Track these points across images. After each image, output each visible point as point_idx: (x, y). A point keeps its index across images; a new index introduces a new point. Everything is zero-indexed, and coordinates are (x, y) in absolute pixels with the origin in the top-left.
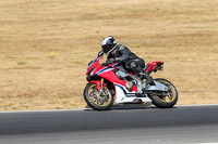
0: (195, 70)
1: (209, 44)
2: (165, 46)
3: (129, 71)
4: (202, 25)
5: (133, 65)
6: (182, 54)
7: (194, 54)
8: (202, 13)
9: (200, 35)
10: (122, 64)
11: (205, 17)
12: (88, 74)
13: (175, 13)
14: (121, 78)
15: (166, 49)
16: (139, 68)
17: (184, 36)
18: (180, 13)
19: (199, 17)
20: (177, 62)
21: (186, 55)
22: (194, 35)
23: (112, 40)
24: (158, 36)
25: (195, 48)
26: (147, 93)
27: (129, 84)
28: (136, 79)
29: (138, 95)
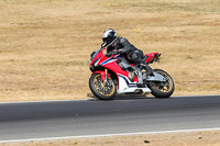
3: (130, 62)
10: (124, 55)
12: (93, 64)
16: (140, 59)
23: (113, 33)
26: (147, 83)
27: (131, 75)
28: (137, 70)
29: (139, 86)
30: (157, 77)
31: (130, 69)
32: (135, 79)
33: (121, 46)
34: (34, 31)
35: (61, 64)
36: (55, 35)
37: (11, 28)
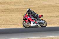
0: (16, 18)
1: (20, 11)
2: (8, 12)
3: (34, 17)
4: (18, 6)
5: (35, 16)
6: (13, 14)
7: (16, 14)
8: (18, 3)
9: (18, 9)
10: (32, 15)
11: (19, 4)
13: (11, 3)
14: (32, 19)
15: (9, 13)
16: (37, 17)
17: (13, 9)
18: (12, 3)
19: (17, 4)
20: (11, 16)
21: (14, 14)
22: (16, 9)
24: (6, 9)
25: (16, 13)
26: (39, 23)
27: (34, 21)
28: (36, 20)
29: (37, 24)
30: (42, 22)
31: (34, 19)
32: (36, 22)
33: (32, 13)
34: (41, 8)
35: (49, 17)
36: (47, 9)
37: (35, 7)
